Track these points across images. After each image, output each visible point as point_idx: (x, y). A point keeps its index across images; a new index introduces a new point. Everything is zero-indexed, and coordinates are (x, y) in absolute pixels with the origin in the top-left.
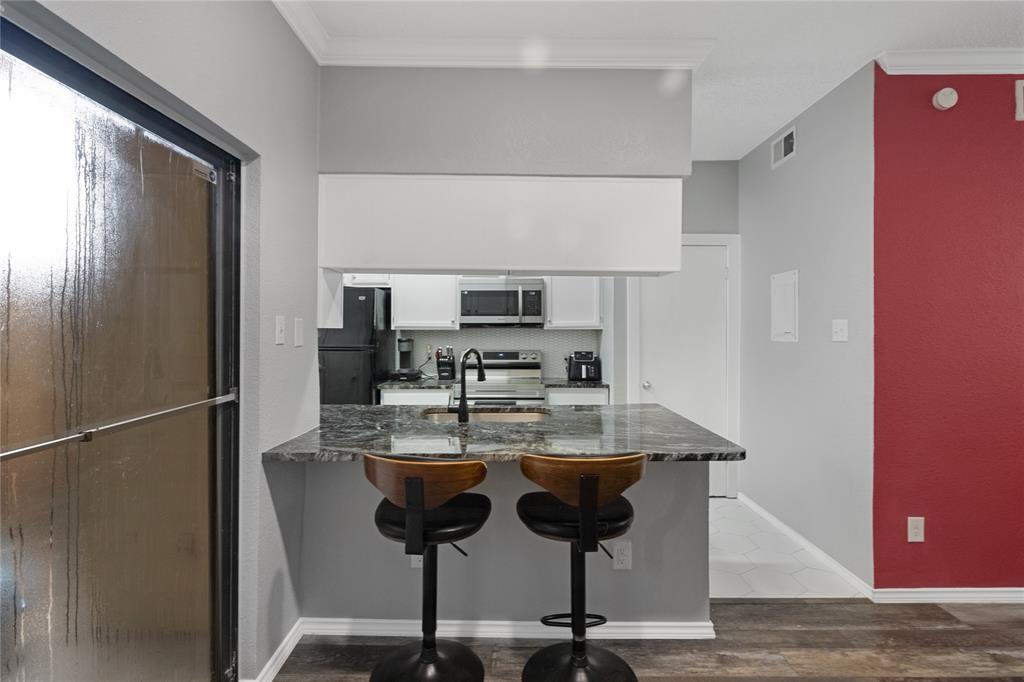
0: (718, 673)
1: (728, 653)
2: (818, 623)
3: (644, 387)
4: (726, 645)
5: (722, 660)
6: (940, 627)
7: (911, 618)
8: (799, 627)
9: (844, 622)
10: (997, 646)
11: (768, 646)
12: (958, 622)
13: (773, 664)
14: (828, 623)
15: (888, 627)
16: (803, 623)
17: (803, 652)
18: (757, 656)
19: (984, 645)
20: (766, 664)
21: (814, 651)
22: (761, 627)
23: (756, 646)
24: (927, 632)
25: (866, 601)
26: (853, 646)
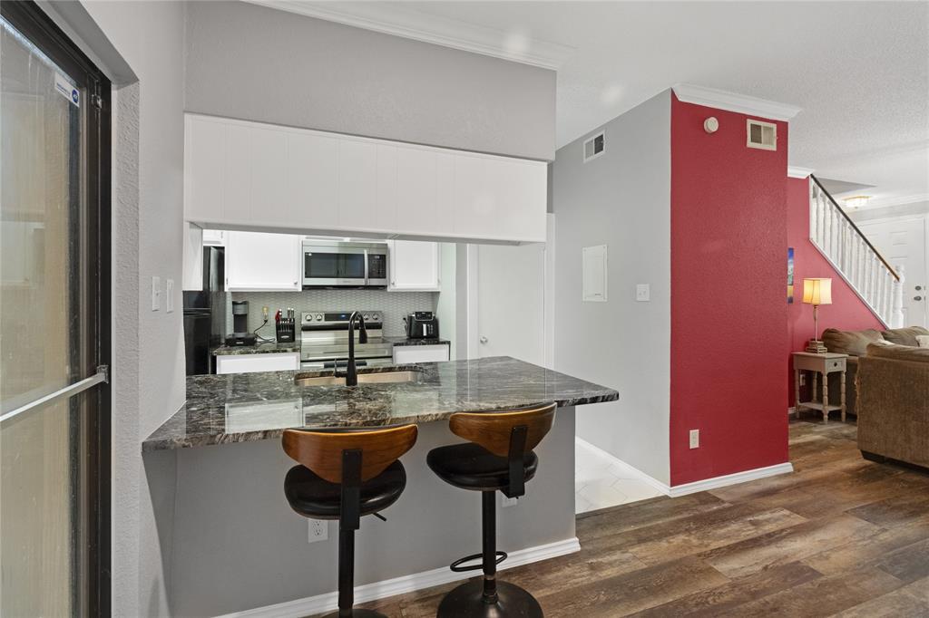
0: (594, 579)
1: (594, 561)
2: (643, 522)
3: (482, 342)
4: (591, 554)
5: (593, 567)
6: (715, 508)
7: (697, 505)
8: (632, 528)
9: (659, 517)
10: (750, 514)
11: (619, 548)
12: (723, 502)
13: (627, 561)
14: (649, 520)
15: (685, 515)
16: (635, 523)
17: (643, 546)
18: (615, 557)
19: (744, 515)
20: (623, 563)
21: (650, 543)
22: (608, 533)
23: (610, 550)
24: (710, 513)
25: (666, 498)
26: (671, 534)
